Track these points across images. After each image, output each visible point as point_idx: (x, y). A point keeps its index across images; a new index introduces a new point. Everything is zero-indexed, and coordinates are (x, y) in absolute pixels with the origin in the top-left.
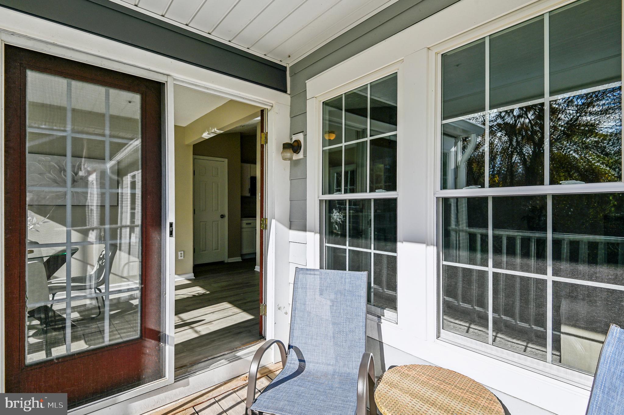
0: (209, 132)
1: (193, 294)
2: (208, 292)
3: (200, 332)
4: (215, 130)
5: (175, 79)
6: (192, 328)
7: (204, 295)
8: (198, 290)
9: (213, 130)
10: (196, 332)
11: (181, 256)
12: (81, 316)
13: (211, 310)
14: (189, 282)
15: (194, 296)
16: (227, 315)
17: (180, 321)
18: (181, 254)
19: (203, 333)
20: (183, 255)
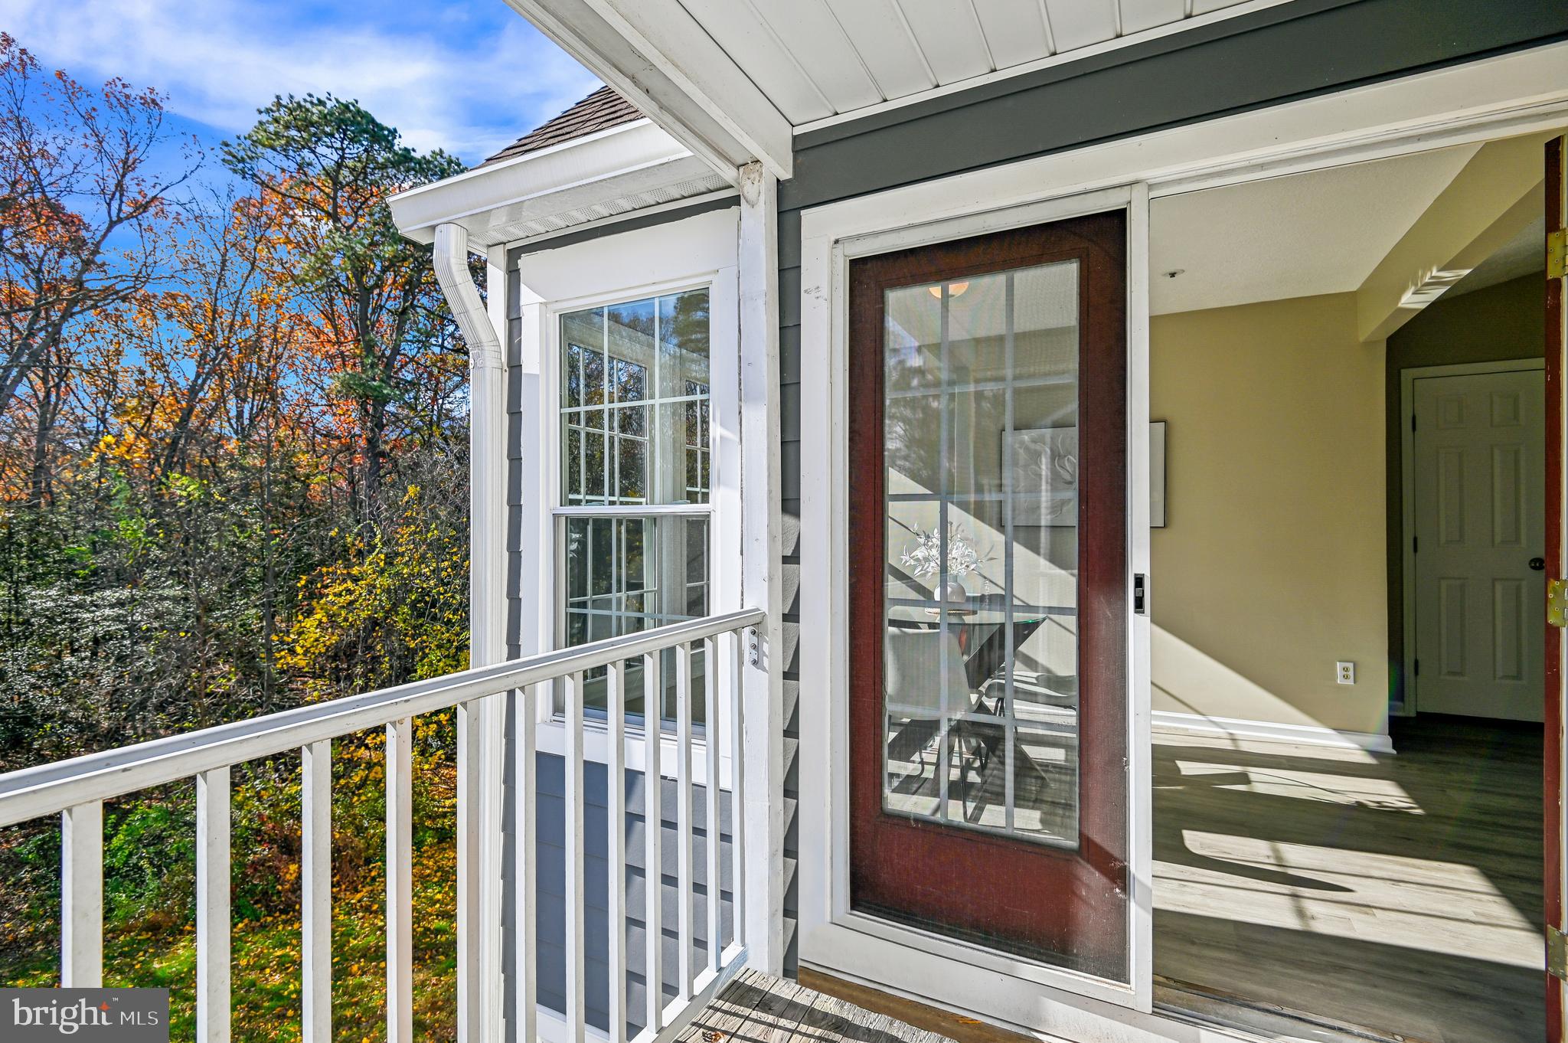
0: (1416, 285)
1: (1362, 799)
2: (1419, 811)
3: (1313, 918)
4: (1435, 273)
5: (1151, 187)
6: (1294, 896)
7: (1398, 813)
8: (1387, 793)
9: (1428, 275)
10: (1301, 913)
11: (1346, 677)
12: (1066, 760)
13: (1393, 871)
14: (1368, 760)
15: (1360, 805)
16: (1447, 909)
17: (1272, 861)
18: (1346, 669)
19: (1321, 927)
20: (1351, 673)
